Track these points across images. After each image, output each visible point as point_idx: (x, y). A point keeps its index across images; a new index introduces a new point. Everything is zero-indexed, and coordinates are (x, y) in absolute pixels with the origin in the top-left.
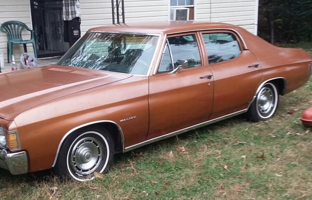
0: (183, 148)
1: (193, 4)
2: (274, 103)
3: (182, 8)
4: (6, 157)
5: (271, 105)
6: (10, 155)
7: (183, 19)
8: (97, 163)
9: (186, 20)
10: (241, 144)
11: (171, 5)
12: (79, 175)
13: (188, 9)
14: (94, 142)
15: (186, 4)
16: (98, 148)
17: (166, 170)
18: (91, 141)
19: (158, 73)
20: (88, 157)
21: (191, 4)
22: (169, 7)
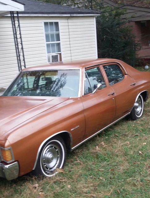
0: (103, 143)
1: (60, 52)
2: (142, 107)
3: (54, 54)
4: (4, 168)
5: (141, 108)
6: (7, 166)
7: (56, 61)
8: (57, 162)
9: (58, 61)
10: (136, 135)
11: (48, 53)
12: (48, 172)
13: (59, 55)
14: (55, 148)
15: (56, 51)
16: (57, 151)
17: (102, 160)
18: (52, 147)
19: (85, 94)
20: (52, 159)
21: (59, 52)
22: (47, 54)
